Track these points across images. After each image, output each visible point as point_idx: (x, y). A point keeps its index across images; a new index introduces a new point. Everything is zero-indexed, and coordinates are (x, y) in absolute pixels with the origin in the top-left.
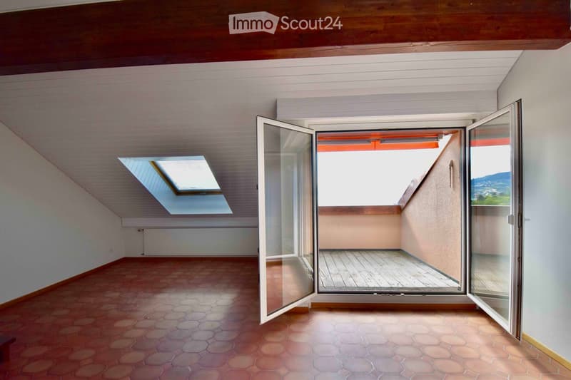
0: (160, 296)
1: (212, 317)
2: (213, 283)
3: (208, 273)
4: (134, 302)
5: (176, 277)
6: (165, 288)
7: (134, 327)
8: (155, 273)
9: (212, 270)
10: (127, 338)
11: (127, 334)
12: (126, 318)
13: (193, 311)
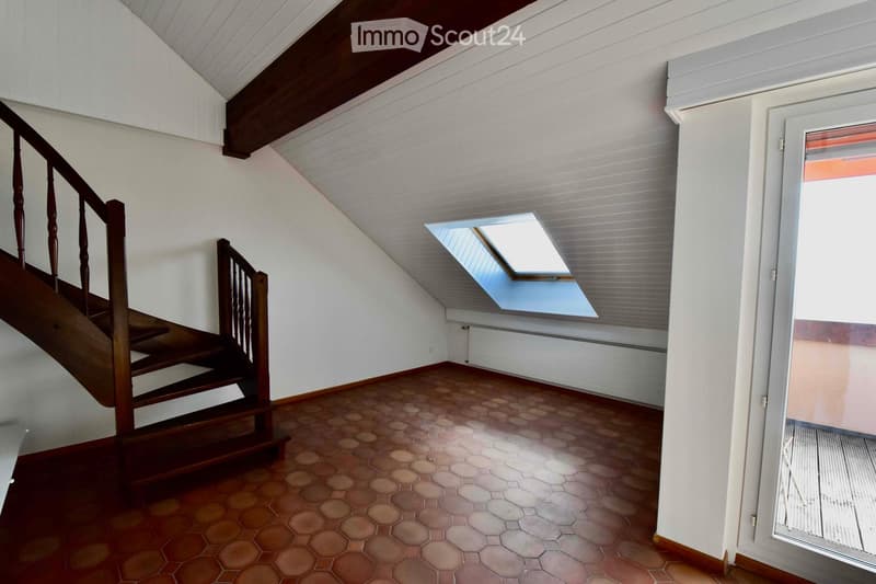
0: (461, 430)
1: (516, 495)
2: (543, 432)
3: (544, 413)
4: (427, 429)
5: (495, 406)
6: (472, 419)
7: (409, 466)
8: (472, 392)
9: (552, 409)
10: (392, 480)
11: (397, 474)
12: (407, 448)
13: (491, 473)
